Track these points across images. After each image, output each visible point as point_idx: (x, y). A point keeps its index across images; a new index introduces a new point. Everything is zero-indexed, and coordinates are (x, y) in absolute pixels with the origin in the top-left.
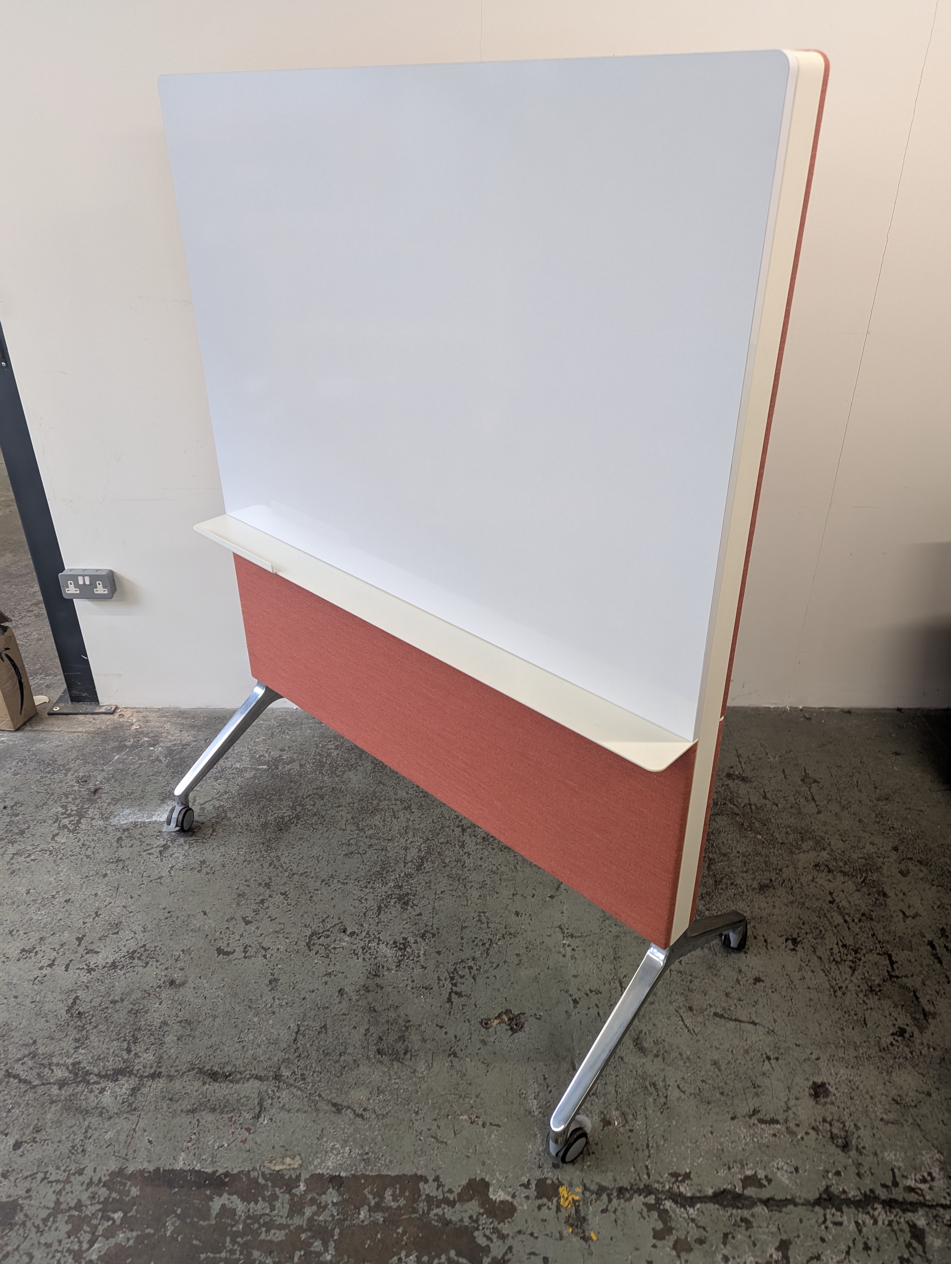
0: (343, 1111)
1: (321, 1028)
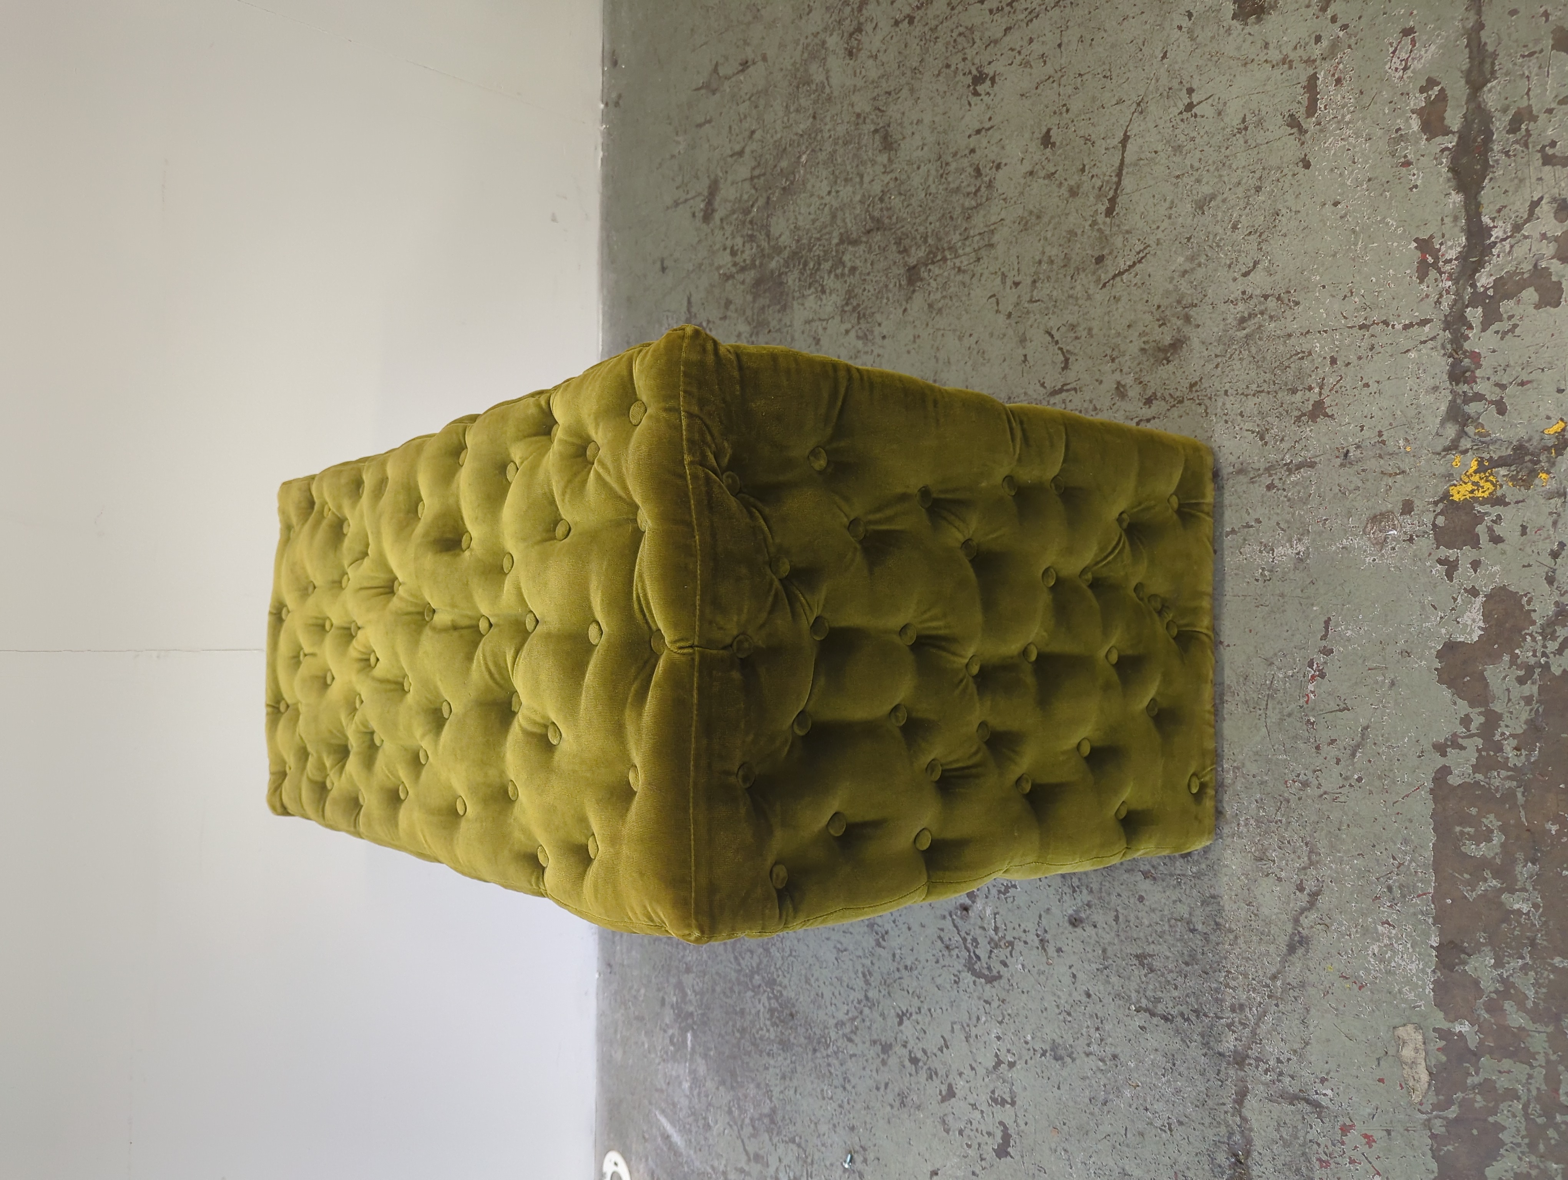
0: (1305, 932)
1: (1143, 965)
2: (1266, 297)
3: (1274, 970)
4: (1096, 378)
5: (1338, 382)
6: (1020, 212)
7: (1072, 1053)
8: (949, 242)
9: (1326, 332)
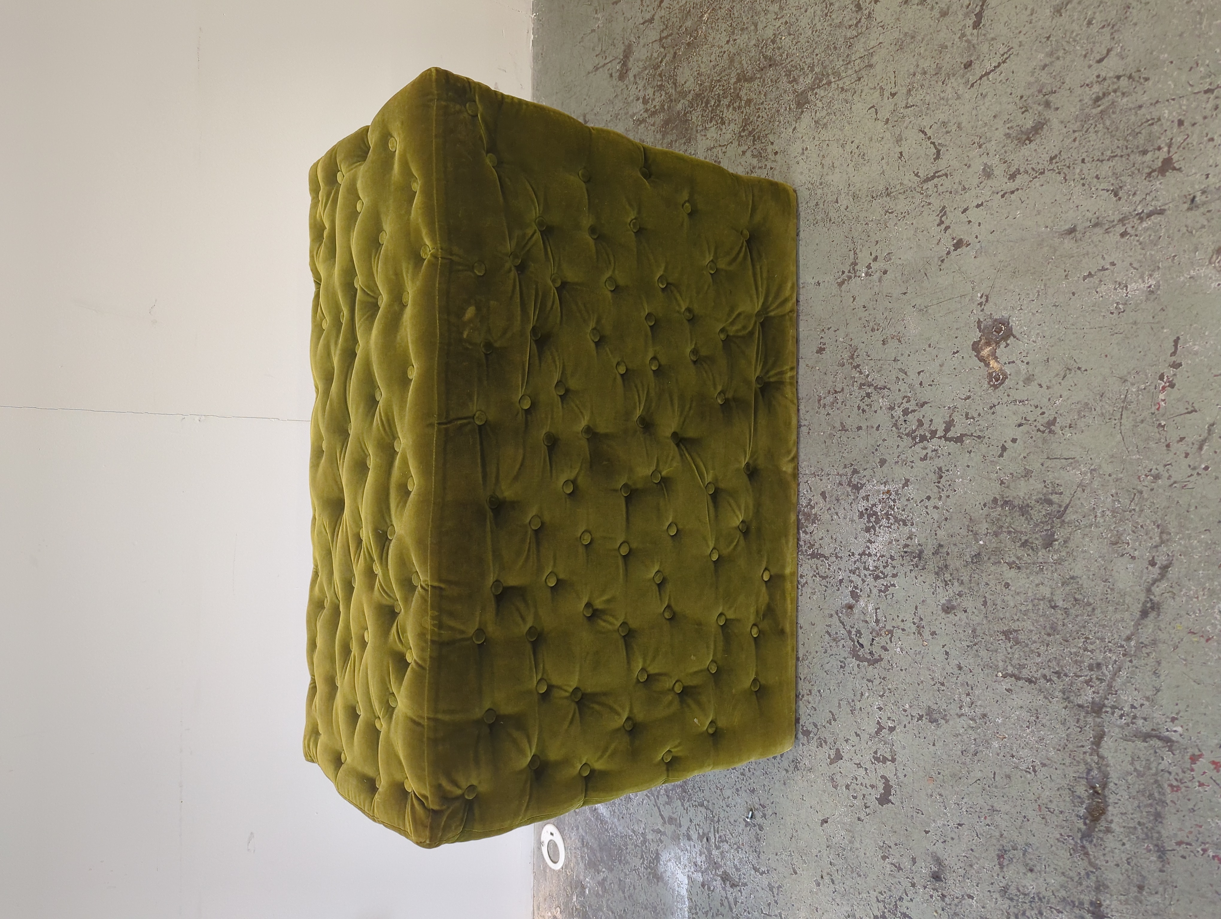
2: (1118, 78)
3: (1128, 632)
4: (965, 163)
5: (1185, 140)
6: (896, 35)
7: (946, 715)
8: (833, 68)
9: (1173, 99)
